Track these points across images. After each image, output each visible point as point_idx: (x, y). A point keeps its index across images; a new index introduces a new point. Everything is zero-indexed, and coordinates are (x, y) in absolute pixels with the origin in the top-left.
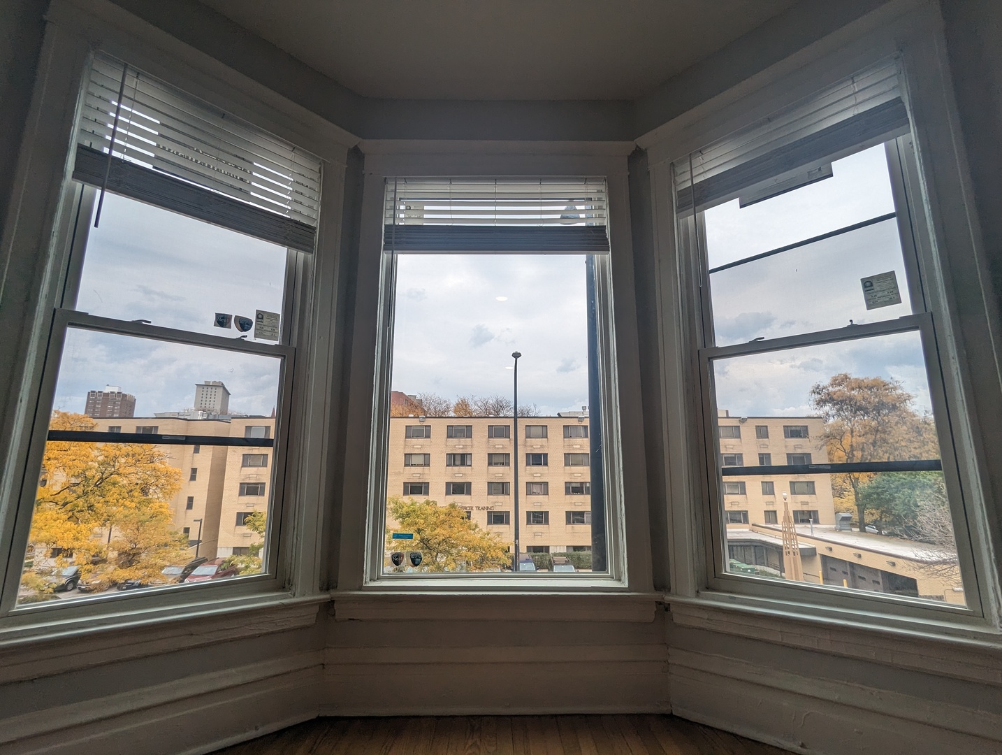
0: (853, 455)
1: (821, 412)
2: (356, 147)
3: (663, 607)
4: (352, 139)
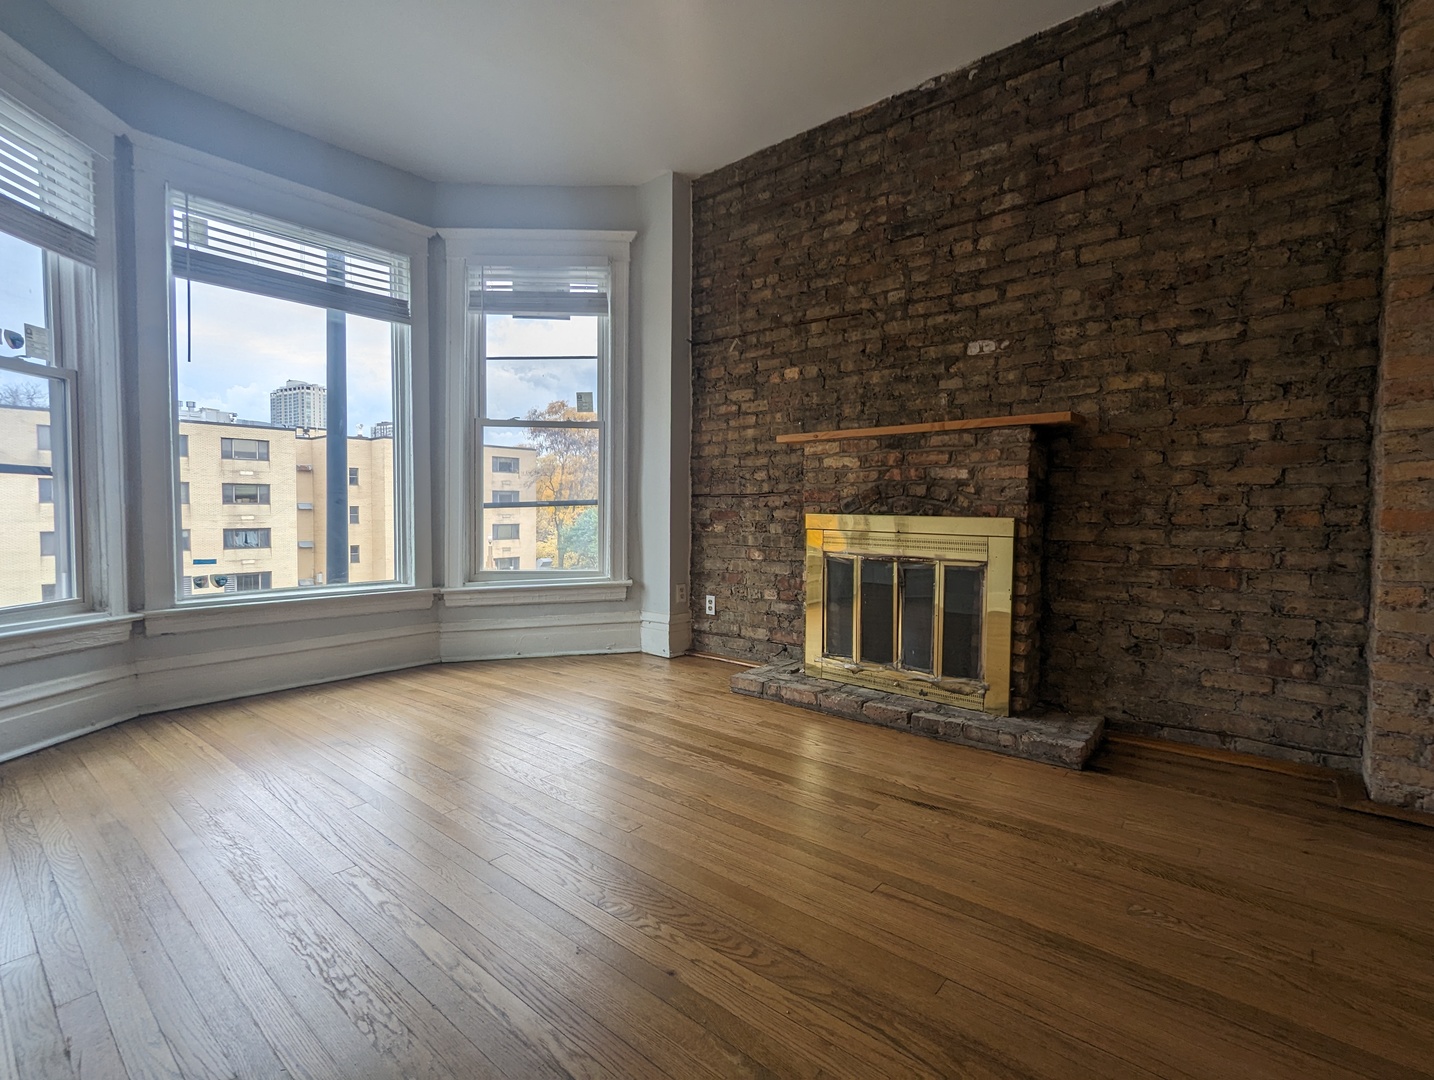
0: (561, 494)
1: (535, 443)
2: (124, 136)
3: (439, 597)
4: (122, 127)
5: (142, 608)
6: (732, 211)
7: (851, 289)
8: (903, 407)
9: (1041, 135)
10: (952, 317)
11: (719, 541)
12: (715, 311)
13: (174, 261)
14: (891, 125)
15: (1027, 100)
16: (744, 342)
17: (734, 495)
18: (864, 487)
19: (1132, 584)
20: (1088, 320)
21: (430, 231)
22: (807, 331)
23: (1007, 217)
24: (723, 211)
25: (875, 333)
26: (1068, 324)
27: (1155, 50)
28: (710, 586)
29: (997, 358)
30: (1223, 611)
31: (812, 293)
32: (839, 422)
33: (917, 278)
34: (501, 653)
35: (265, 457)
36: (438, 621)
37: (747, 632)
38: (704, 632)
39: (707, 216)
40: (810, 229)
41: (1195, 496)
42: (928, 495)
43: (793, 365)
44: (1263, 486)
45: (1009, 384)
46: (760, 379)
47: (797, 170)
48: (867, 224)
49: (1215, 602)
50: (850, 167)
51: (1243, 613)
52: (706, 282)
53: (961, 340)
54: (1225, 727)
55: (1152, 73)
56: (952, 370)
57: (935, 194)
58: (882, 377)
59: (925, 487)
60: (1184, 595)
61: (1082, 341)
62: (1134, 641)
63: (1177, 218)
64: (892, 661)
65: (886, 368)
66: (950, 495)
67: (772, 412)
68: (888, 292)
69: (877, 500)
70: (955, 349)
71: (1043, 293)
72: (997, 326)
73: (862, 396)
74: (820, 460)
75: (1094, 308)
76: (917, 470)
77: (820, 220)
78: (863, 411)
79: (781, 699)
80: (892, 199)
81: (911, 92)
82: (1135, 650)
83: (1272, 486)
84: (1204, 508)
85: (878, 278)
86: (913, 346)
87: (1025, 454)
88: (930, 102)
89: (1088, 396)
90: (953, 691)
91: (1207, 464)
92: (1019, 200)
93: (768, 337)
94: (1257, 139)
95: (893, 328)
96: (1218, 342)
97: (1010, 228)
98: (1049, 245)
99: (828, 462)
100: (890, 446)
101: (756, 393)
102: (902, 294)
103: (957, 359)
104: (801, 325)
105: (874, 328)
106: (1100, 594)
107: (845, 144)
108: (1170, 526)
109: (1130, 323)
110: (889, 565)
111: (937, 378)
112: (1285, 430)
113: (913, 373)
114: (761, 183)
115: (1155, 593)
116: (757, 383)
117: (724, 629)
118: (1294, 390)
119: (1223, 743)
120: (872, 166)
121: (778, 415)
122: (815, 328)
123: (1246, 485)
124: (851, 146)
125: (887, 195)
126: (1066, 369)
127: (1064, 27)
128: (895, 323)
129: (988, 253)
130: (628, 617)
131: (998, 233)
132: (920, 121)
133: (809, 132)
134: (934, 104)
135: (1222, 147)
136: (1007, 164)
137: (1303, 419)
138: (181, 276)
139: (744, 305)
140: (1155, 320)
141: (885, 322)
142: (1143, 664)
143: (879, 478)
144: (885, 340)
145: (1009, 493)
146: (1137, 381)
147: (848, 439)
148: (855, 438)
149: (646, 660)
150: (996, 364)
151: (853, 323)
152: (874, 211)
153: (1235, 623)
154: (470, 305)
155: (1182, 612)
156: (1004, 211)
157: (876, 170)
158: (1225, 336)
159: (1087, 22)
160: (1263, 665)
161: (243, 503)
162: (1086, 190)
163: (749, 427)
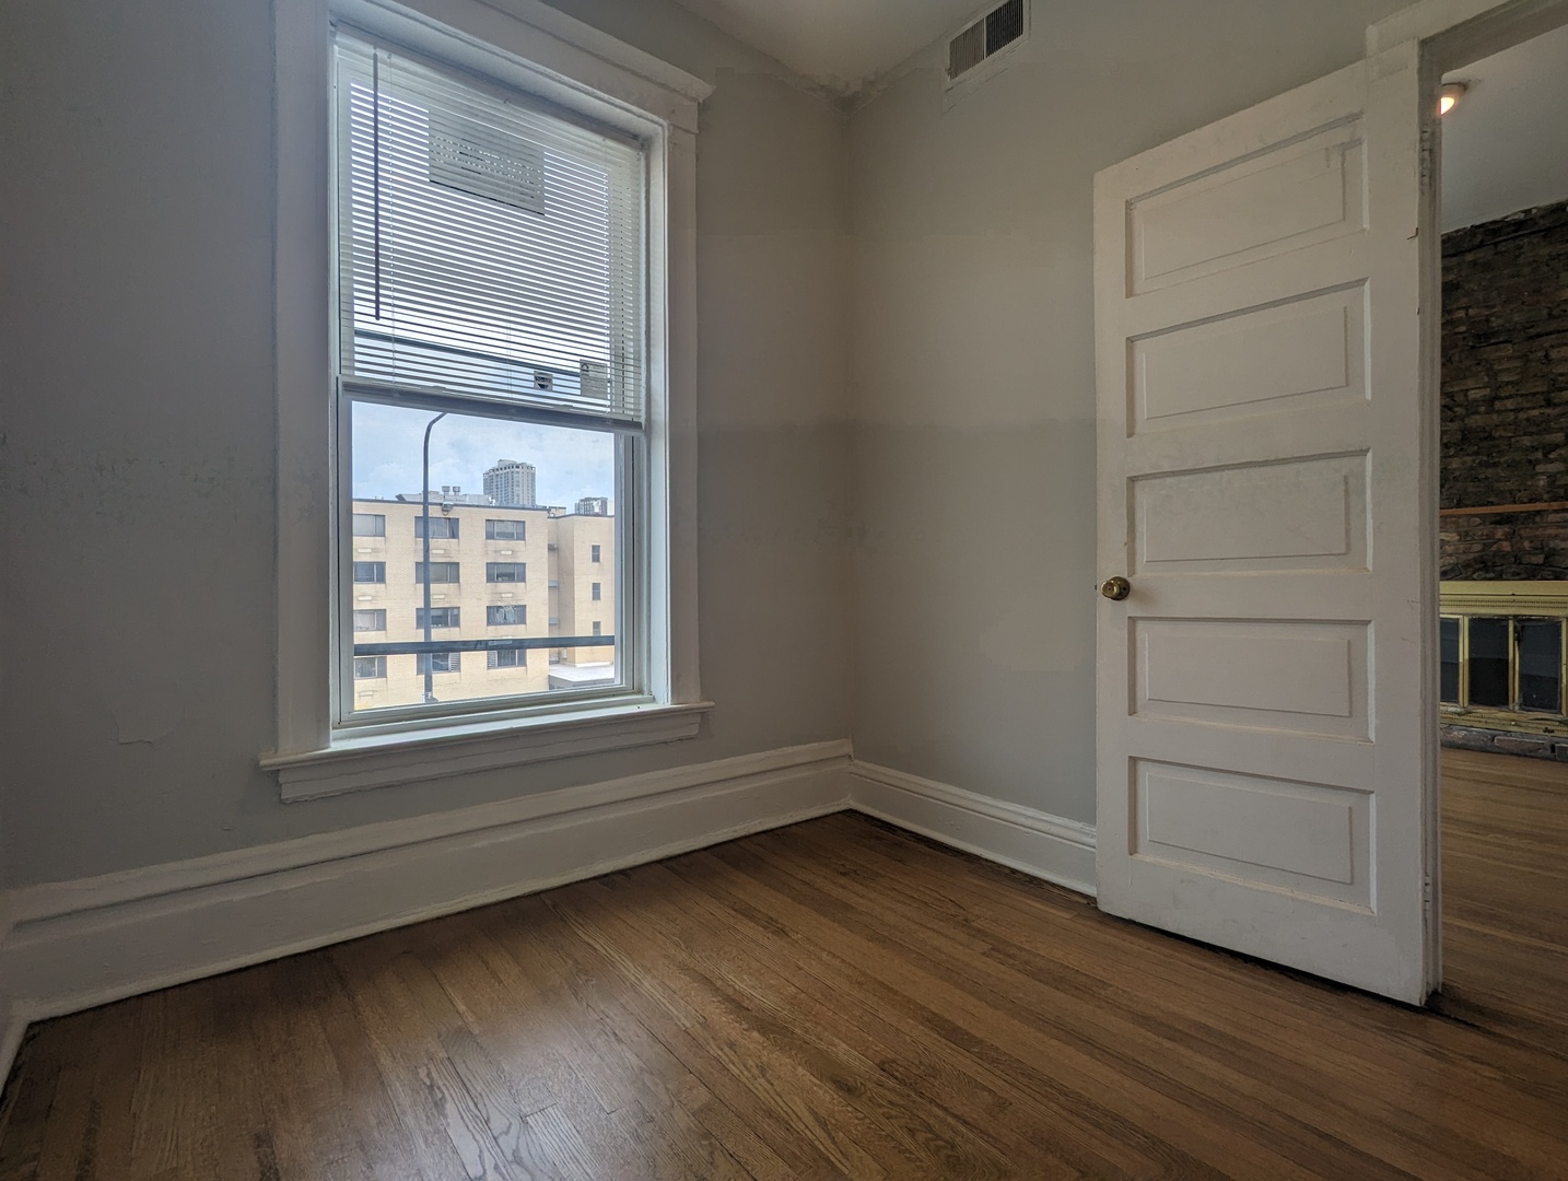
14: (1469, 251)
18: (1464, 557)
33: (1505, 378)
35: (522, 537)
42: (1547, 563)
53: (1561, 430)
56: (1551, 456)
57: (1525, 308)
59: (1542, 557)
64: (1508, 704)
68: (1467, 390)
69: (1482, 568)
76: (1531, 542)
80: (1471, 312)
81: (1494, 222)
86: (1501, 436)
88: (1517, 230)
95: (1475, 421)
100: (1498, 523)
102: (1486, 392)
103: (1557, 446)
110: (1504, 623)
111: (1533, 463)
113: (1502, 460)
125: (1467, 308)
128: (1478, 417)
132: (1505, 247)
134: (1523, 232)
141: (1466, 416)
143: (1483, 550)
148: (1453, 516)
161: (503, 581)
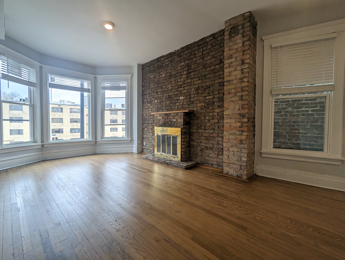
2: (41, 66)
3: (96, 142)
4: (41, 65)
5: (43, 143)
6: (148, 71)
7: (164, 86)
8: (171, 108)
9: (189, 62)
10: (178, 92)
11: (146, 132)
12: (145, 89)
13: (49, 85)
14: (169, 58)
15: (187, 55)
16: (149, 95)
17: (148, 123)
18: (163, 122)
19: (200, 139)
20: (195, 94)
21: (95, 76)
22: (158, 94)
23: (185, 75)
24: (146, 71)
25: (167, 95)
26: (192, 94)
27: (203, 49)
28: (145, 140)
29: (184, 100)
30: (212, 144)
31: (159, 87)
32: (162, 110)
33: (173, 85)
34: (107, 152)
36: (96, 146)
37: (150, 149)
38: (144, 149)
39: (144, 72)
40: (158, 75)
41: (208, 124)
42: (171, 124)
43: (156, 100)
44: (216, 123)
45: (185, 105)
46: (152, 102)
47: (156, 64)
48: (166, 75)
49: (211, 142)
50: (164, 65)
51: (214, 144)
52: (144, 84)
53: (179, 96)
54: (212, 163)
55: (202, 53)
56: (178, 102)
57: (175, 70)
58: (168, 103)
59: (170, 122)
60: (207, 141)
61: (194, 97)
62: (201, 149)
63: (206, 78)
64: (166, 153)
65: (169, 101)
66: (174, 124)
67: (153, 108)
68: (169, 87)
69: (165, 125)
70: (178, 98)
71: (189, 89)
72: (183, 94)
73: (166, 106)
74: (157, 117)
75: (196, 92)
76: (169, 119)
77: (160, 74)
78: (166, 108)
79: (148, 159)
82: (201, 150)
83: (217, 123)
84: (209, 126)
85: (168, 85)
86: (172, 97)
87: (183, 117)
88: (174, 54)
89: (195, 107)
90: (173, 158)
91: (210, 119)
92: (186, 73)
93: (153, 94)
94: (215, 65)
95: (170, 94)
96: (211, 99)
97: (185, 77)
98: (190, 81)
99: (158, 118)
100: (166, 115)
101: (151, 104)
102: (171, 88)
103: (178, 100)
104: (157, 92)
105: (167, 94)
106: (197, 141)
107: (163, 60)
108: (205, 129)
109: (200, 95)
110: (165, 136)
111: (176, 103)
112: (219, 113)
113: (172, 102)
114: (151, 66)
115: (203, 141)
116: (151, 103)
117: (147, 148)
118: (220, 107)
119: (212, 166)
120: (167, 65)
121: (154, 109)
122: (159, 93)
123: (214, 122)
124: (164, 61)
125: (169, 70)
126: (192, 102)
127: (191, 44)
129: (182, 81)
130: (131, 146)
131: (183, 78)
132: (173, 58)
133: (158, 58)
134: (175, 55)
135: (211, 66)
136: (184, 66)
137: (221, 112)
138: (50, 88)
139: (149, 88)
140: (203, 94)
141: (169, 93)
142: (202, 153)
143: (165, 121)
144: (169, 96)
145: (181, 124)
146: (201, 105)
147: (160, 114)
148: (161, 114)
149: (134, 154)
150: (183, 101)
151: (164, 92)
152: (167, 73)
153: (213, 146)
154: (102, 89)
155: (207, 144)
156: (184, 74)
157: (168, 65)
158: (212, 98)
159: (194, 43)
160: (216, 152)
161: (74, 123)
162: (195, 72)
163: (150, 111)
